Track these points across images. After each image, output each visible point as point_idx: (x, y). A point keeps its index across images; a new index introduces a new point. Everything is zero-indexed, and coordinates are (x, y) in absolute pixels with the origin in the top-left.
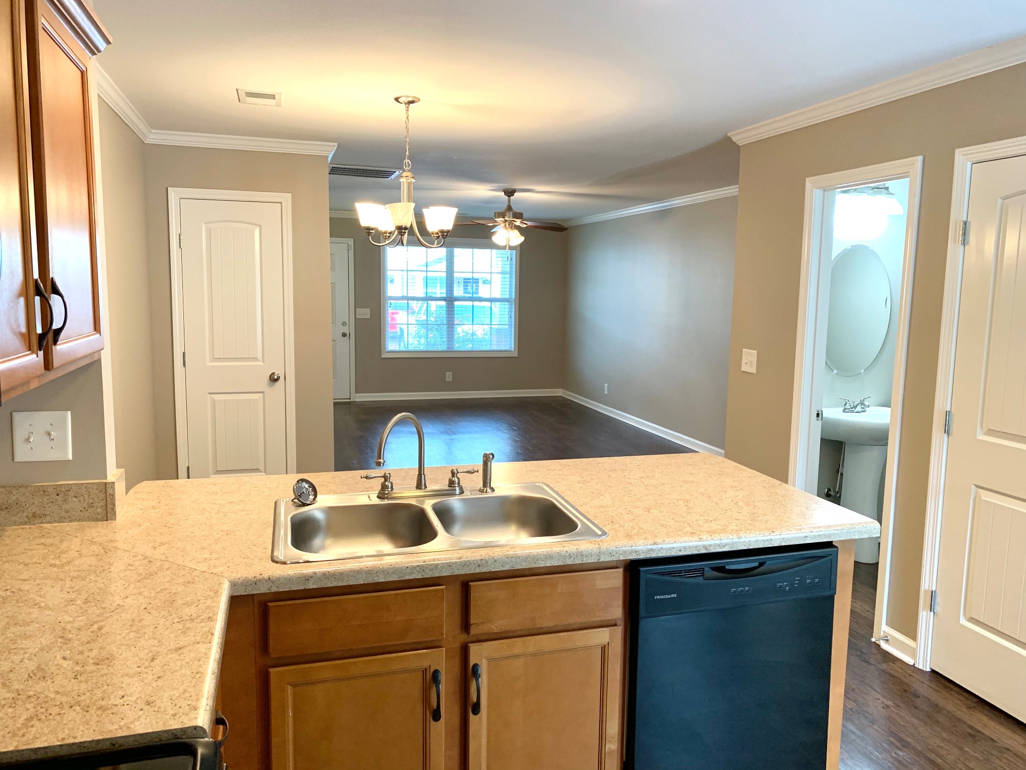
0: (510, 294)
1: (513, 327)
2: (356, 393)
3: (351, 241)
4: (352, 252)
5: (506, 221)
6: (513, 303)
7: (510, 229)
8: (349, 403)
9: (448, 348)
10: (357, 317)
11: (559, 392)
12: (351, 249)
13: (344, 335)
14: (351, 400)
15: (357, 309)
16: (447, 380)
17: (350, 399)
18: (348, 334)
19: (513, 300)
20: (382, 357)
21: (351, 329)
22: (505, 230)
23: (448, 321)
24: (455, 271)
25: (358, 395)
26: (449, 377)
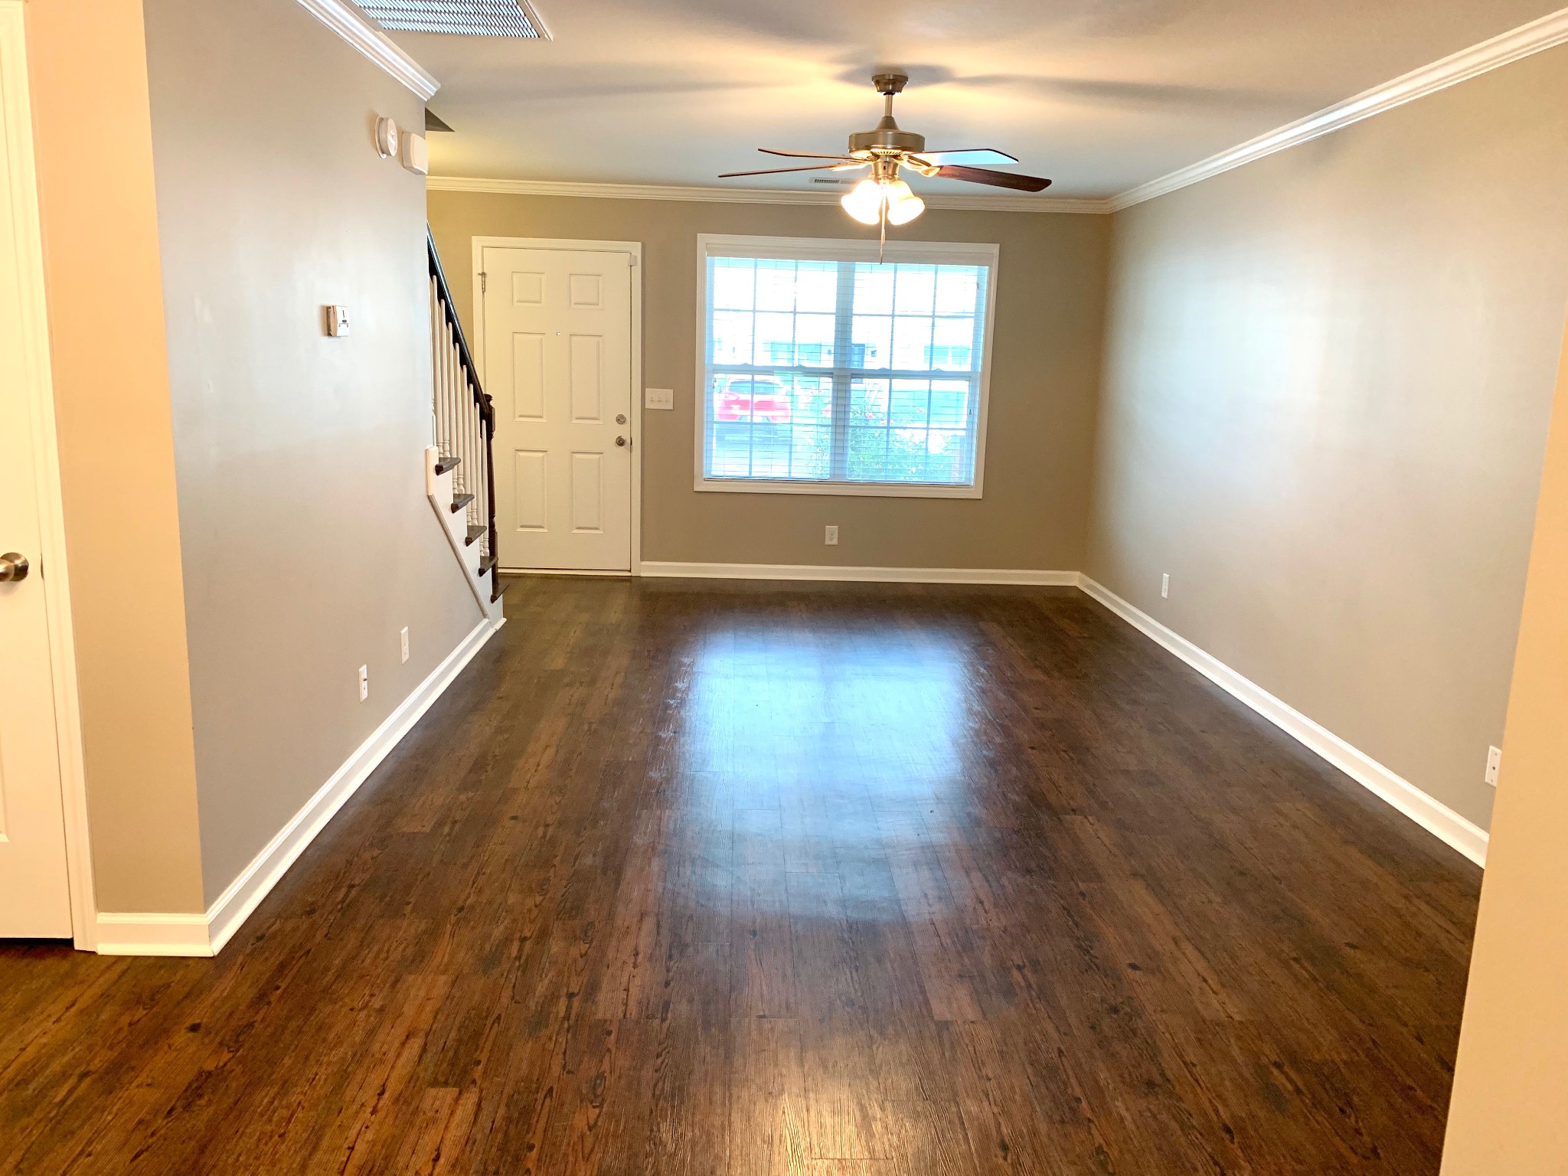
0: (974, 365)
1: (975, 434)
2: (642, 559)
3: (636, 248)
4: (637, 270)
5: (877, 156)
6: (978, 384)
7: (887, 181)
8: (629, 579)
9: (833, 475)
10: (647, 406)
11: (1073, 579)
12: (636, 265)
13: (621, 442)
14: (633, 574)
15: (647, 390)
16: (828, 542)
17: (630, 571)
18: (629, 441)
19: (978, 376)
20: (696, 489)
21: (633, 430)
22: (874, 183)
23: (835, 419)
24: (854, 312)
25: (644, 563)
26: (832, 535)
